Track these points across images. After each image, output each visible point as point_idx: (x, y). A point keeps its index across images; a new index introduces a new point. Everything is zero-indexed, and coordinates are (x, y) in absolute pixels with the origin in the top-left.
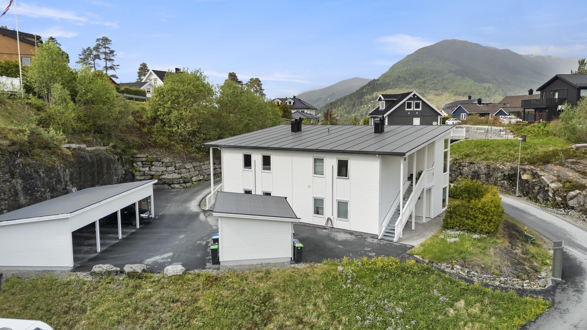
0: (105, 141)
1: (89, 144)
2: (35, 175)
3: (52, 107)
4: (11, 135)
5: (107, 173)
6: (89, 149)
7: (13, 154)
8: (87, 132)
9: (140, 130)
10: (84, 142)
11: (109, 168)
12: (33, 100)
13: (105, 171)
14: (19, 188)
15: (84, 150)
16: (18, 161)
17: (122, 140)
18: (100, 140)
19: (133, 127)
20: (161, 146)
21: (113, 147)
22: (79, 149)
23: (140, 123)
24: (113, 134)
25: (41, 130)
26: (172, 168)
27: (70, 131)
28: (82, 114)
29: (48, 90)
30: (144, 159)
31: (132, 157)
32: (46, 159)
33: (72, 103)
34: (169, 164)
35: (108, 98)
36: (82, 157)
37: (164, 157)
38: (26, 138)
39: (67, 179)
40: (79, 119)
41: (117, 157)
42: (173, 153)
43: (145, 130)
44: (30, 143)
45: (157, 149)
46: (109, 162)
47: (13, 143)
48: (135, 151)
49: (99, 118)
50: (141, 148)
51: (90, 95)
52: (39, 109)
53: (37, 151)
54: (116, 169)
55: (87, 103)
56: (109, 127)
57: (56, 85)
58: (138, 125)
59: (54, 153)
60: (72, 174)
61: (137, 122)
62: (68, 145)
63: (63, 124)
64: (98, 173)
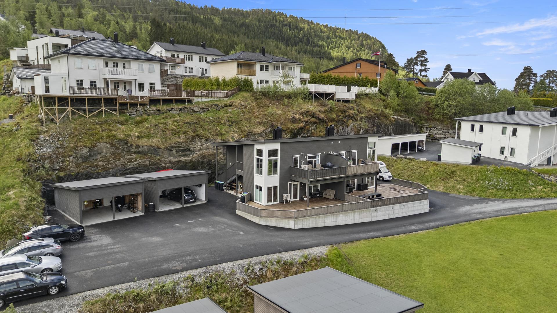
0: (409, 116)
1: (402, 117)
2: (381, 127)
3: (389, 100)
4: (375, 111)
5: (408, 131)
6: (402, 119)
7: (375, 118)
8: (401, 111)
9: (428, 111)
10: (400, 116)
11: (409, 129)
12: (382, 97)
13: (407, 130)
14: (375, 130)
15: (399, 119)
16: (376, 121)
17: (418, 116)
18: (407, 115)
19: (425, 110)
20: (438, 121)
21: (413, 119)
22: (397, 118)
23: (429, 108)
24: (413, 113)
25: (384, 109)
26: (441, 132)
27: (395, 110)
28: (400, 103)
29: (388, 92)
30: (427, 126)
31: (422, 125)
32: (385, 121)
33: (397, 98)
34: (440, 130)
35: (413, 95)
36: (398, 122)
37: (439, 126)
38: (379, 112)
39: (391, 130)
40: (399, 105)
41: (414, 124)
42: (443, 124)
43: (430, 111)
44: (380, 114)
45: (435, 122)
46: (410, 126)
47: (375, 114)
48: (423, 122)
49: (408, 105)
50: (427, 120)
51: (405, 94)
52: (384, 101)
53: (382, 118)
54: (412, 130)
55: (403, 98)
56: (412, 109)
57: (392, 91)
58: (427, 109)
59: (388, 119)
60: (393, 128)
61: (427, 107)
62: (393, 117)
63: (392, 108)
64: (404, 130)
